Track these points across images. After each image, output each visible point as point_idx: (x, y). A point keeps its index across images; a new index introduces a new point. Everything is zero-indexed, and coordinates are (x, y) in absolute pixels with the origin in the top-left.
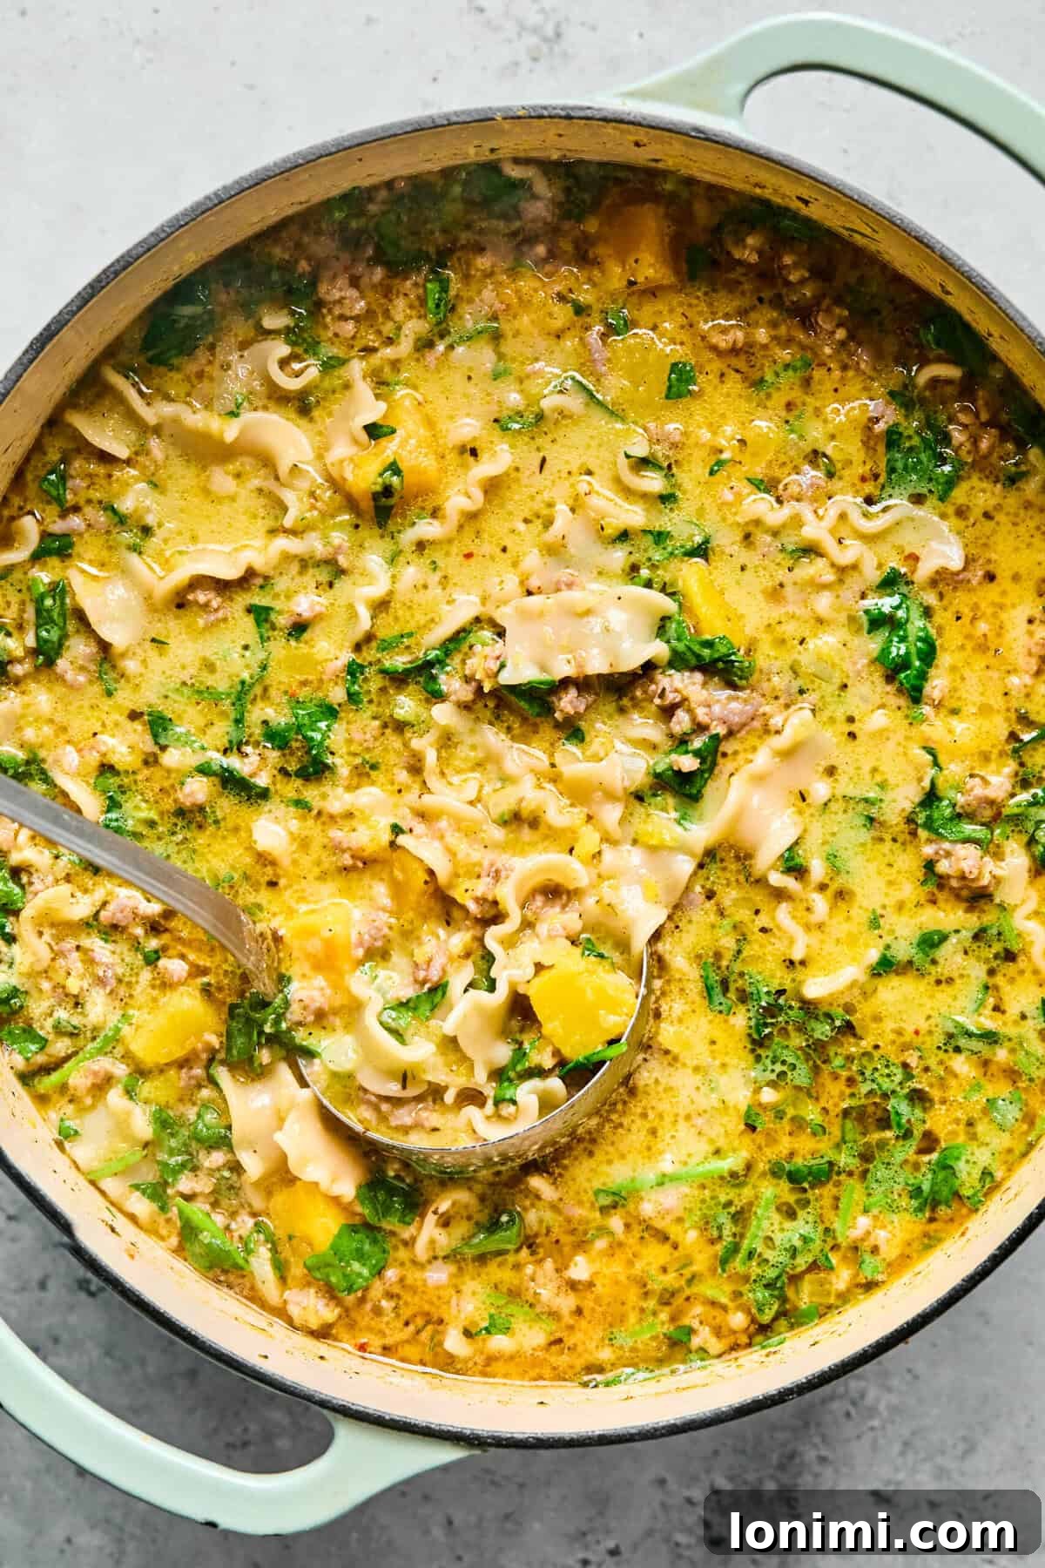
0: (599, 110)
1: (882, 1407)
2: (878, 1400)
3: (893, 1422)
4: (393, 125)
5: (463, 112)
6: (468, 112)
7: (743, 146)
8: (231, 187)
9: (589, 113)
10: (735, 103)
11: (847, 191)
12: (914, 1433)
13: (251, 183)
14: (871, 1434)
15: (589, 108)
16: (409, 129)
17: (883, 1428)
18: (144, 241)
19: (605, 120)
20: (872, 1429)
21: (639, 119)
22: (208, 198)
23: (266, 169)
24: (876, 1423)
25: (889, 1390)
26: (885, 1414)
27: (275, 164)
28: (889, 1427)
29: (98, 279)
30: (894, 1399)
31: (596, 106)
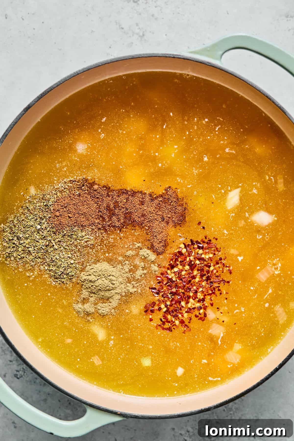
10: (219, 57)
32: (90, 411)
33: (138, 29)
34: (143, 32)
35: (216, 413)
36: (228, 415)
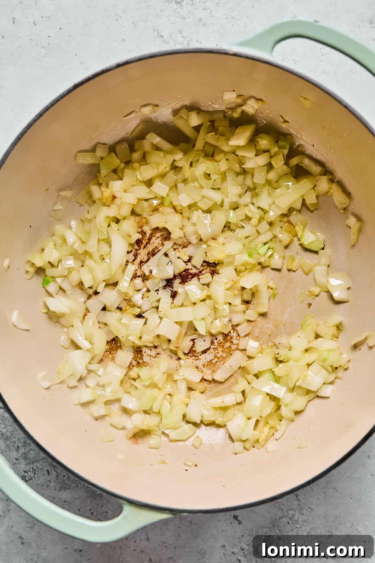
30: (304, 517)
32: (127, 509)
33: (181, 37)
34: (189, 41)
35: (278, 526)
36: (294, 529)
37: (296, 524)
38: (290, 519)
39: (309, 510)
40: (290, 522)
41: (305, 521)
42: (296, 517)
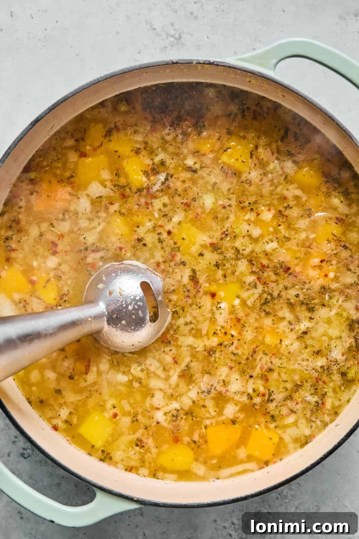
0: (228, 63)
1: (289, 496)
2: (287, 493)
3: (292, 500)
4: (158, 62)
5: (183, 60)
6: (184, 60)
7: (274, 80)
8: (103, 77)
9: (224, 64)
10: (273, 66)
11: (307, 99)
12: (300, 504)
13: (109, 76)
14: (285, 504)
15: (225, 63)
16: (164, 63)
17: (289, 502)
18: (72, 92)
19: (230, 67)
20: (285, 502)
21: (240, 68)
22: (95, 80)
23: (115, 72)
24: (287, 501)
25: (291, 490)
26: (290, 498)
27: (118, 71)
28: (291, 503)
29: (56, 104)
30: (292, 493)
31: (227, 62)
32: (100, 496)
33: (173, 30)
34: (180, 34)
35: (267, 501)
36: (283, 504)
37: (285, 499)
38: (279, 494)
39: (297, 485)
40: (279, 497)
41: (293, 496)
42: (285, 493)
